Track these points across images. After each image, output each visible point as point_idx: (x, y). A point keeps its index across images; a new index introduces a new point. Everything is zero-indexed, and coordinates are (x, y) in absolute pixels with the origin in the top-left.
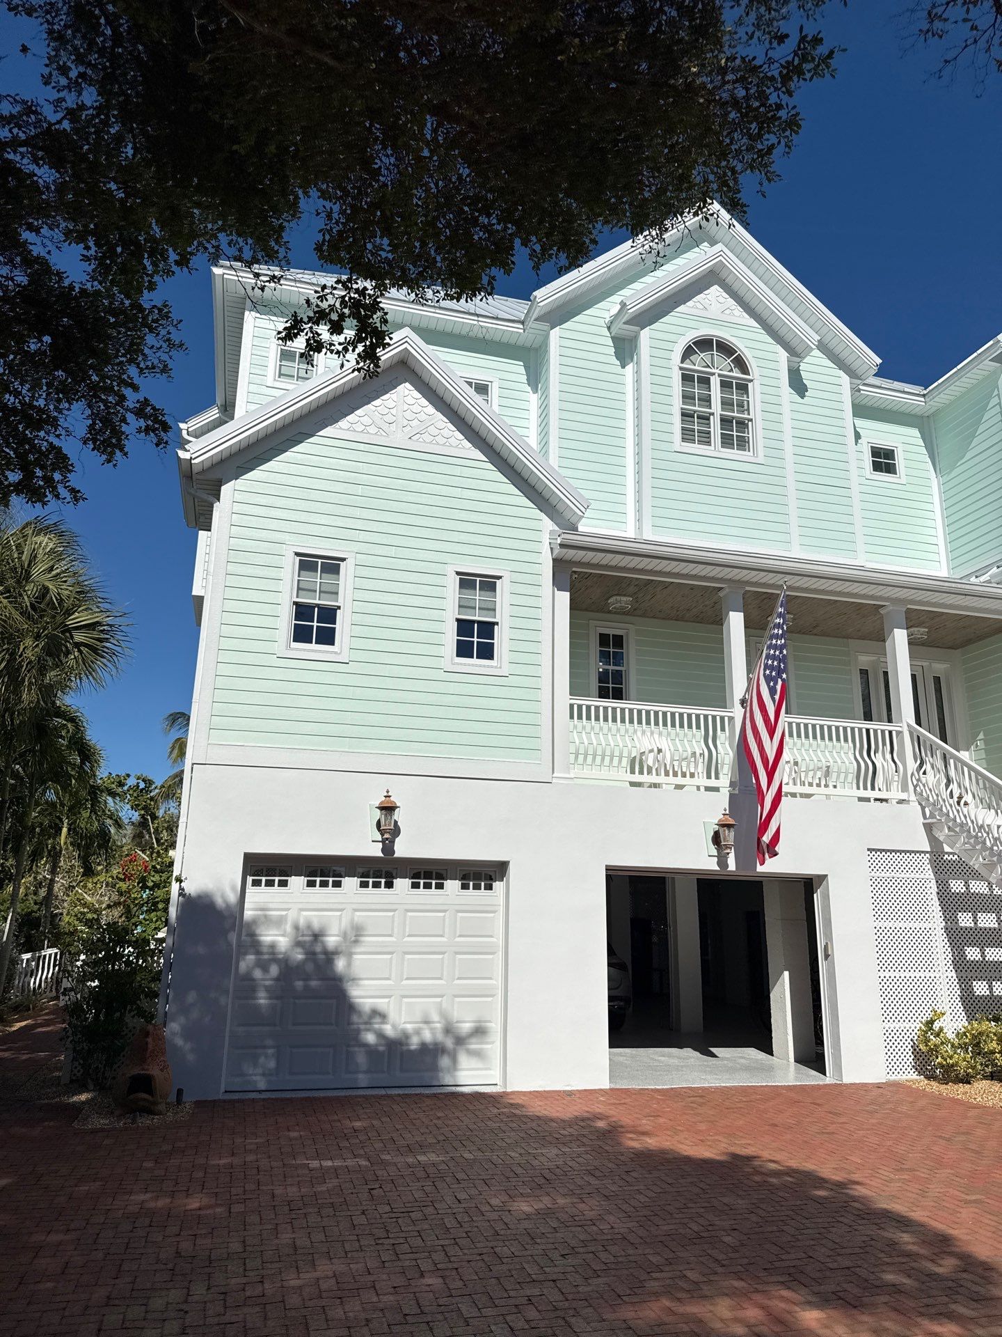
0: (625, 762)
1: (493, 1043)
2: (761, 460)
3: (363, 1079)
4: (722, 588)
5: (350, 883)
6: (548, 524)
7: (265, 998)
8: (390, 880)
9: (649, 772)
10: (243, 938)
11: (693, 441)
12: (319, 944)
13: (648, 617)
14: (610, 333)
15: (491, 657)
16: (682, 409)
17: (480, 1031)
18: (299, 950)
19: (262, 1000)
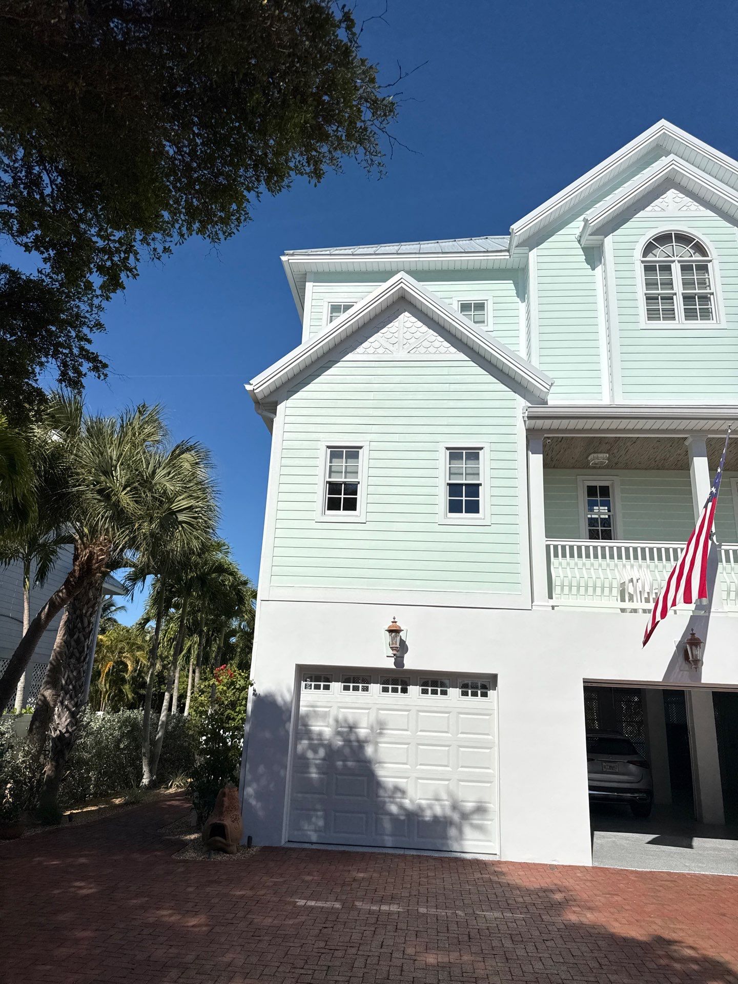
0: (615, 592)
1: (492, 820)
2: (724, 325)
3: (389, 841)
4: (686, 438)
5: (375, 688)
6: (521, 403)
7: (316, 773)
8: (404, 687)
9: (631, 598)
10: (300, 727)
11: (659, 319)
12: (353, 734)
13: (630, 469)
14: (581, 245)
15: (477, 511)
16: (645, 294)
17: (481, 810)
18: (339, 738)
19: (314, 775)
